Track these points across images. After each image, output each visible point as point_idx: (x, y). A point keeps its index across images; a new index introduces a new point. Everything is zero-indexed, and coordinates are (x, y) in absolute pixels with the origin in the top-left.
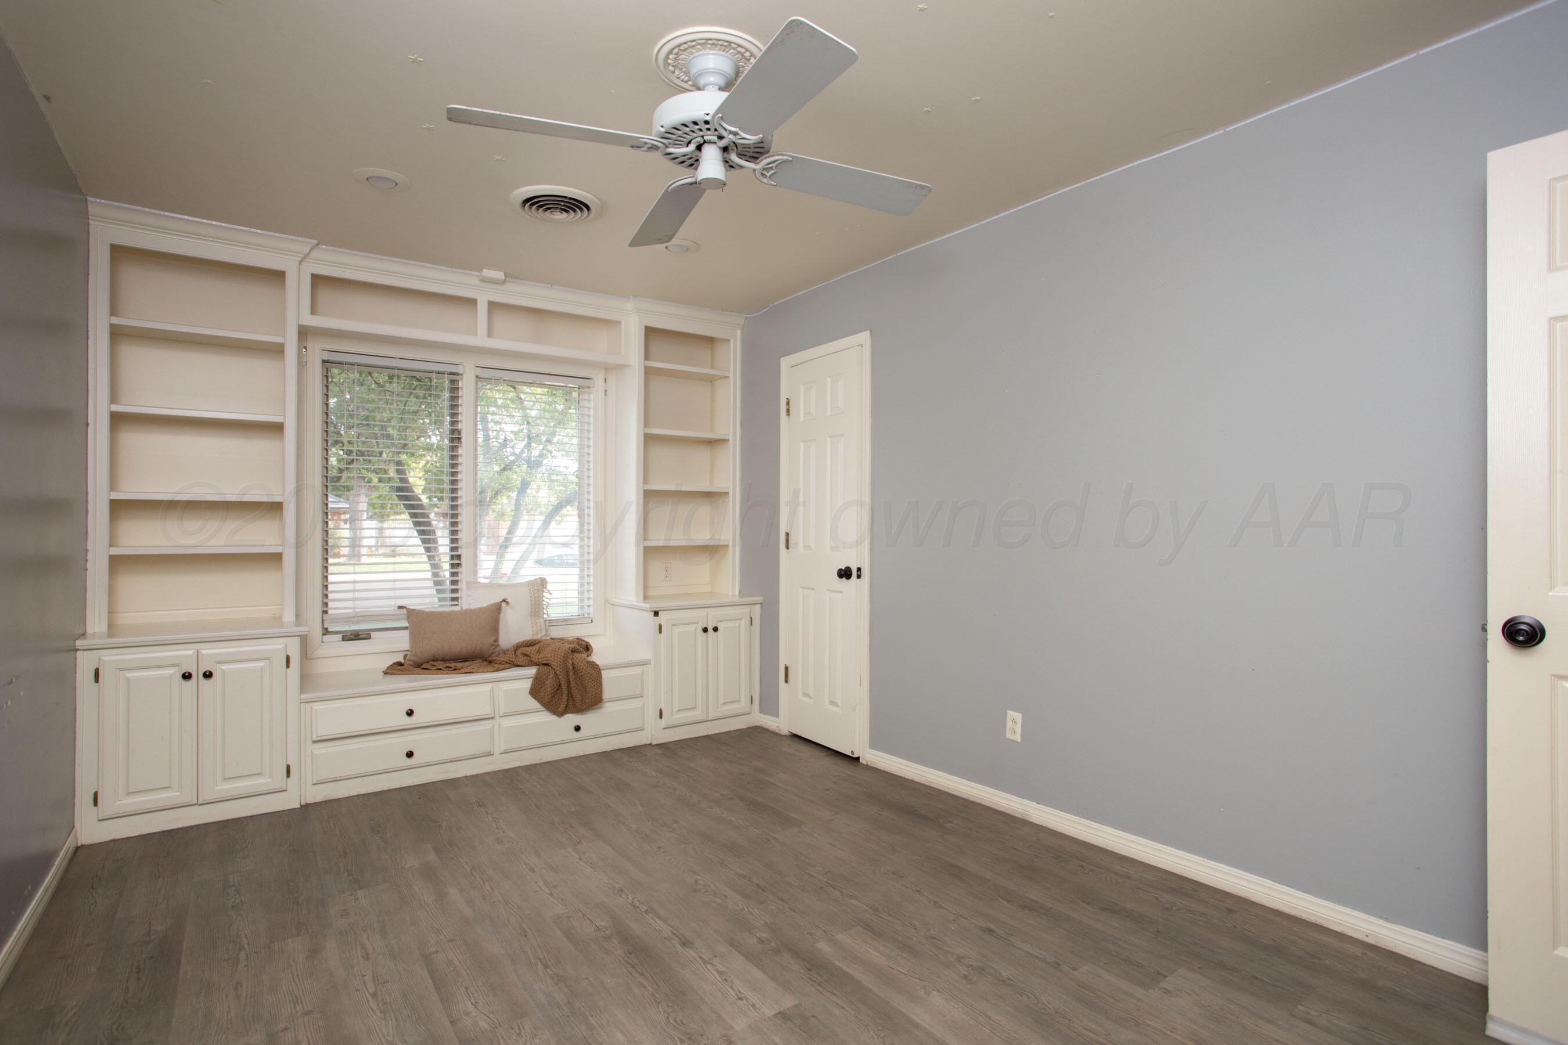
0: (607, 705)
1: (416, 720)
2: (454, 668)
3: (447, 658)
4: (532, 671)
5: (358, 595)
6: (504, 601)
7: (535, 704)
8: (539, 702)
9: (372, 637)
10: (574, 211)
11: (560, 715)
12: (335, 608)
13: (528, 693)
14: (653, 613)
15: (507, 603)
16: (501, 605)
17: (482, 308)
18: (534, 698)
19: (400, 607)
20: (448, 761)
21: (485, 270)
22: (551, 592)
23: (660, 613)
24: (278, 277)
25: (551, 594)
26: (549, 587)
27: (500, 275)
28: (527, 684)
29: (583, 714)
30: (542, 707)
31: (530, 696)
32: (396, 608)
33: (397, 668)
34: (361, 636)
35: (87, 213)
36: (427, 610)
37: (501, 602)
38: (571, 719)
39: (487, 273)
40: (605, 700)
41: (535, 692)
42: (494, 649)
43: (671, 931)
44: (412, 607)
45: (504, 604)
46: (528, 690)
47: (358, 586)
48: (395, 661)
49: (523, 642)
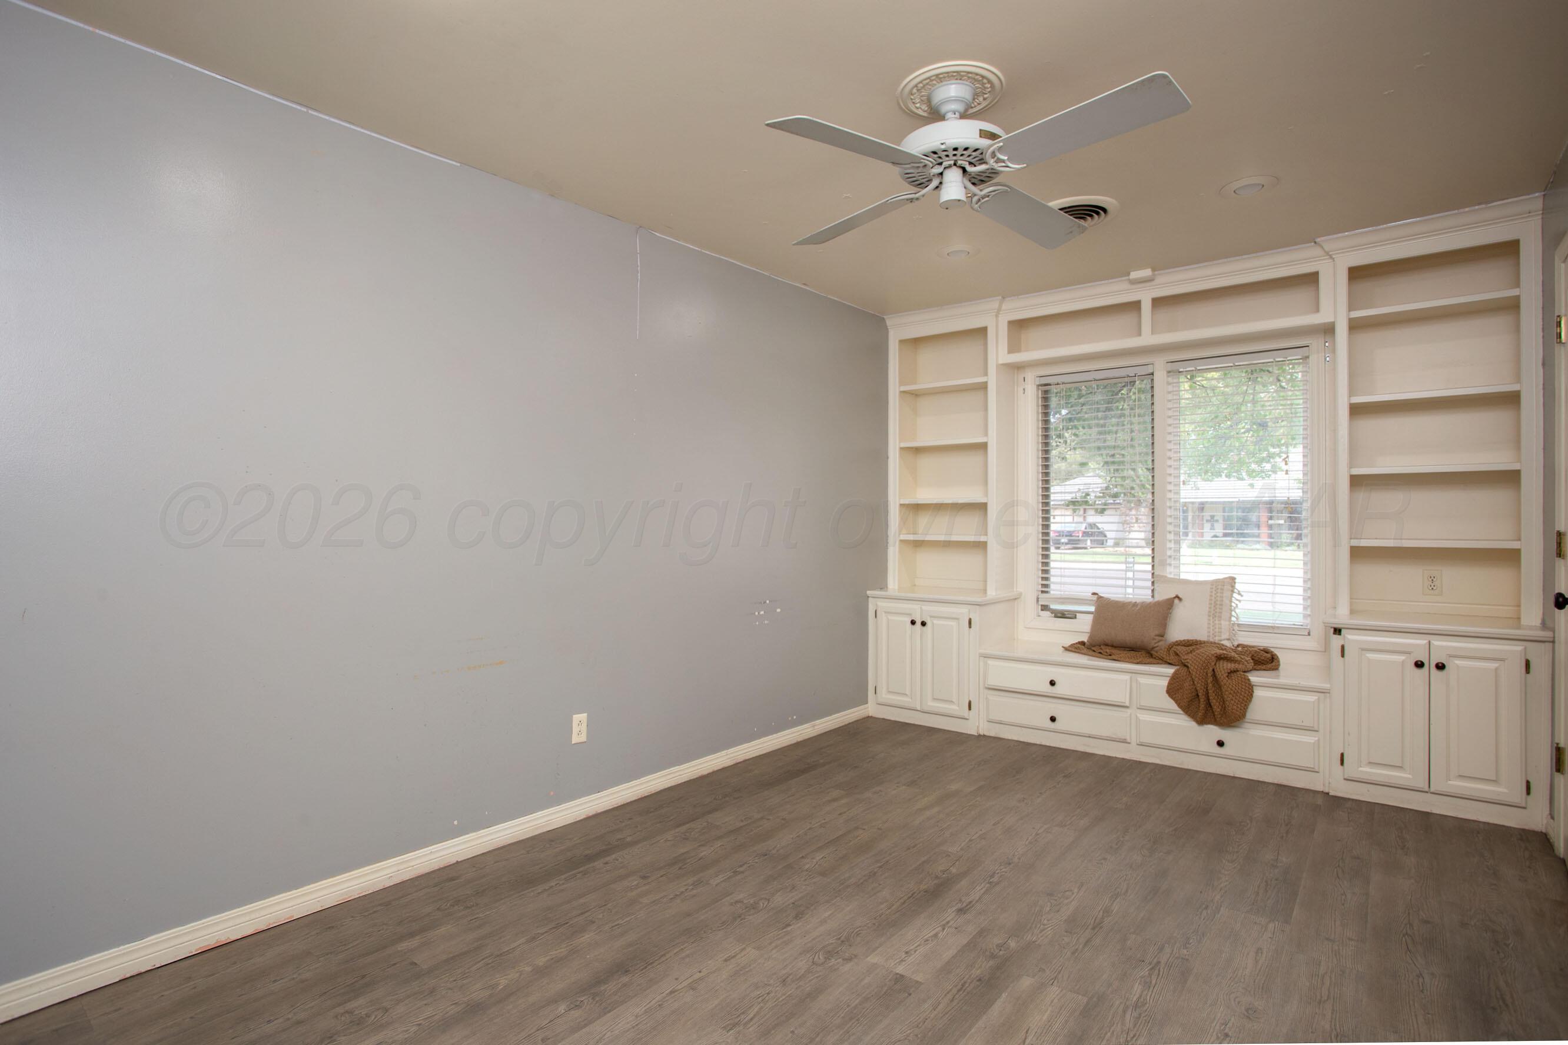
0: (1246, 725)
1: (1057, 690)
2: (1109, 653)
3: (1115, 644)
4: (1170, 671)
5: (1064, 580)
6: (1177, 597)
7: (1172, 705)
8: (1176, 703)
9: (1077, 617)
10: (1091, 216)
11: (1201, 722)
12: (1055, 590)
13: (1165, 692)
14: (1332, 630)
15: (1180, 599)
16: (1173, 602)
17: (1146, 307)
18: (1172, 698)
19: (1094, 594)
20: (1087, 735)
21: (1132, 273)
22: (1242, 594)
23: (1343, 631)
24: (982, 332)
25: (1242, 596)
26: (1238, 586)
27: (1147, 273)
28: (1164, 683)
29: (1222, 729)
30: (1180, 710)
31: (1167, 695)
32: (1090, 594)
33: (1079, 648)
34: (1067, 616)
35: (886, 326)
36: (1112, 599)
37: (1175, 598)
38: (1213, 732)
39: (1134, 275)
40: (1247, 720)
41: (1173, 690)
42: (1156, 643)
43: (974, 900)
44: (1102, 595)
45: (1176, 601)
46: (1165, 689)
47: (1067, 573)
48: (1080, 640)
49: (1184, 640)
